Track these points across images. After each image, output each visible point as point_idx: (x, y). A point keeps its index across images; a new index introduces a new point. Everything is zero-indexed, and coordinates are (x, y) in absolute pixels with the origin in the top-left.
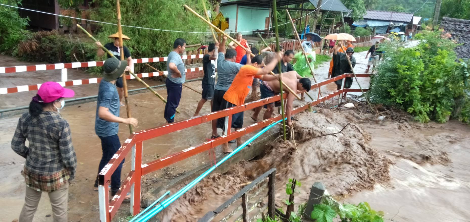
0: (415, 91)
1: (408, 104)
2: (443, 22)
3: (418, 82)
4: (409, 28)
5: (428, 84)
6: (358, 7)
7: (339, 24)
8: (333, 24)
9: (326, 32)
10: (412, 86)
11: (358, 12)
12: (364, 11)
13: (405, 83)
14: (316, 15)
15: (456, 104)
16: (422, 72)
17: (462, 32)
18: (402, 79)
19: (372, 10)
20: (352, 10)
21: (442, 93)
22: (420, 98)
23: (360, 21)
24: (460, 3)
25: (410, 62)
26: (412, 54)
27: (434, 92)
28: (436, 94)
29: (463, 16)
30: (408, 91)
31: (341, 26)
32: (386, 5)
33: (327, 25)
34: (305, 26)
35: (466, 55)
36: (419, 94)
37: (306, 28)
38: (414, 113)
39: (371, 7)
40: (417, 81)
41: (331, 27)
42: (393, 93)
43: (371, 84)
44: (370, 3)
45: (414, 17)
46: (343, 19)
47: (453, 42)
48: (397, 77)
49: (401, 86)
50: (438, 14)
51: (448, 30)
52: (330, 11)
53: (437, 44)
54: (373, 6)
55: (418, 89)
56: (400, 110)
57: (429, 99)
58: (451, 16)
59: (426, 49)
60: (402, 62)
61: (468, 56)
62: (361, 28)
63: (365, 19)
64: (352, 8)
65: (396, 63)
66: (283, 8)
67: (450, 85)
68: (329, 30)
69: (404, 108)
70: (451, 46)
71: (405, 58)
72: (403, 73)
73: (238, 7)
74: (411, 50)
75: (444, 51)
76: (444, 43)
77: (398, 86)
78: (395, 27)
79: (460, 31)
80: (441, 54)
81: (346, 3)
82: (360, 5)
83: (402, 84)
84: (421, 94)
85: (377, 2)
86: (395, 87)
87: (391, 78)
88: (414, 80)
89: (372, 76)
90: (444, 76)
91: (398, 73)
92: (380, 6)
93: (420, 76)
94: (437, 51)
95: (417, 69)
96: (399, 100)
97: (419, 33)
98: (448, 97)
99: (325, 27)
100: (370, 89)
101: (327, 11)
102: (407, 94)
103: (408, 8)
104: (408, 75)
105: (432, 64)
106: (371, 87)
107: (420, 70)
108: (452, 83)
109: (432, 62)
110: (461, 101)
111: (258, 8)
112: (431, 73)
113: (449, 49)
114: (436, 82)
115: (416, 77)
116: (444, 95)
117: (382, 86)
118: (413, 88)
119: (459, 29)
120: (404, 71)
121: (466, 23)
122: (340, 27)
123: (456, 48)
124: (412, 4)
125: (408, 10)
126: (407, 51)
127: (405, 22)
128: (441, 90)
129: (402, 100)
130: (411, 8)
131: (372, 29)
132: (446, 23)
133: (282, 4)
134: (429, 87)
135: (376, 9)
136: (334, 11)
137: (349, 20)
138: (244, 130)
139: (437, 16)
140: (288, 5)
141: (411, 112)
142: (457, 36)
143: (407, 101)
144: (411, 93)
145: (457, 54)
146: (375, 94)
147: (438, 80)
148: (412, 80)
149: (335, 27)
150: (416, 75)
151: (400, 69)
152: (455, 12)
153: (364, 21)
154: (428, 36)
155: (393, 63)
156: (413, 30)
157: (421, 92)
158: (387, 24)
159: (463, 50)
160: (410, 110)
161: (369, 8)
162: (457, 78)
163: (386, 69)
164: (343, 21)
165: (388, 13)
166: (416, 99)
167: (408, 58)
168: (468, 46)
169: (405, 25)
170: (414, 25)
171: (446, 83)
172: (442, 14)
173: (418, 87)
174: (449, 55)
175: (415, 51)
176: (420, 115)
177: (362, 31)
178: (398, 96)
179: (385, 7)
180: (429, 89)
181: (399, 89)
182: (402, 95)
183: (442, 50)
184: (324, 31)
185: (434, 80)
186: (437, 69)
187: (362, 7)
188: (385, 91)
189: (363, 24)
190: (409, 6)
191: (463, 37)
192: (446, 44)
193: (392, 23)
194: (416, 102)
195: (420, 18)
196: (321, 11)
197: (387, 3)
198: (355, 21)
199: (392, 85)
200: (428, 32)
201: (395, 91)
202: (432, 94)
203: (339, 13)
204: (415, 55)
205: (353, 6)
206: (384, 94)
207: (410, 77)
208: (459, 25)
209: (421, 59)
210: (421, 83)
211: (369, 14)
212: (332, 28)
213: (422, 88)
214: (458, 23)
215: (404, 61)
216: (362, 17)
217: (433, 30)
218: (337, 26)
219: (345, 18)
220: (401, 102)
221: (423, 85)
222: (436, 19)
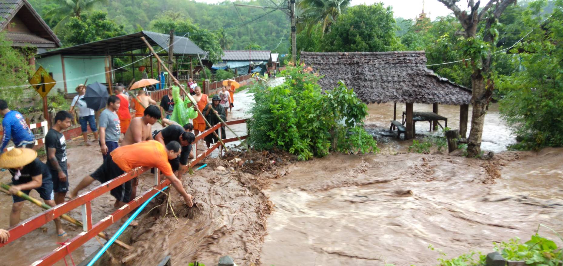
0: (293, 130)
1: (289, 144)
2: (302, 56)
3: (294, 120)
4: (269, 66)
5: (302, 120)
6: (214, 49)
7: (198, 68)
8: (190, 69)
9: (185, 78)
10: (289, 125)
11: (214, 53)
12: (221, 52)
13: (281, 123)
14: (169, 60)
15: (331, 136)
16: (295, 109)
17: (320, 65)
18: (278, 119)
19: (229, 50)
20: (208, 52)
21: (317, 127)
22: (299, 136)
23: (219, 63)
24: (310, 37)
25: (282, 100)
26: (282, 92)
27: (310, 128)
28: (312, 129)
29: (315, 49)
30: (286, 131)
31: (201, 70)
32: (242, 44)
33: (184, 71)
34: (159, 74)
35: (328, 86)
36: (297, 132)
37: (160, 76)
38: (297, 152)
39: (227, 48)
40: (292, 118)
41: (189, 72)
42: (273, 135)
43: (248, 129)
44: (225, 43)
45: (272, 54)
46: (201, 62)
47: (316, 75)
48: (273, 118)
49: (279, 127)
50: (295, 50)
51: (308, 64)
52: (185, 55)
53: (301, 79)
54: (229, 46)
55: (295, 127)
56: (283, 151)
57: (307, 136)
58: (305, 50)
59: (293, 85)
60: (274, 102)
61: (330, 88)
62: (223, 70)
63: (223, 60)
64: (208, 49)
65: (269, 103)
66: (126, 55)
67: (323, 118)
68: (187, 76)
69: (286, 149)
70: (314, 79)
71: (276, 97)
72: (277, 112)
73: (62, 58)
74: (280, 88)
75: (310, 84)
76: (308, 77)
77: (275, 128)
78: (256, 66)
79: (319, 64)
80: (308, 89)
81: (200, 44)
82: (215, 46)
83: (279, 125)
84: (298, 132)
85: (232, 42)
86: (273, 129)
87: (267, 120)
88: (289, 119)
89: (248, 121)
90: (315, 111)
91: (273, 113)
92: (236, 45)
93: (294, 113)
94: (303, 86)
95: (290, 107)
96: (280, 141)
97: (283, 70)
98: (324, 130)
99: (182, 73)
100: (249, 135)
101: (182, 55)
102: (286, 134)
103: (263, 45)
104: (283, 114)
105: (302, 100)
106: (249, 133)
107: (293, 108)
108: (324, 115)
109: (301, 98)
110: (335, 132)
111: (92, 57)
112: (303, 109)
113: (313, 82)
114: (309, 117)
115: (291, 115)
116: (319, 129)
117: (260, 130)
118: (290, 127)
119: (317, 62)
120: (278, 110)
121: (321, 56)
122: (199, 72)
123: (319, 81)
124: (266, 41)
125: (264, 47)
126: (276, 89)
127: (264, 61)
128: (316, 124)
129: (283, 141)
130: (267, 45)
131: (234, 70)
132: (304, 57)
133: (123, 50)
134: (304, 124)
135: (232, 49)
136: (189, 54)
137: (208, 63)
138: (111, 217)
139: (294, 51)
140: (132, 50)
141: (293, 152)
142: (317, 69)
143: (288, 142)
144: (290, 132)
145: (322, 87)
146: (255, 140)
147: (311, 116)
148: (287, 119)
149: (194, 72)
150: (290, 113)
151: (274, 109)
152: (308, 46)
153: (223, 63)
154: (292, 72)
155: (266, 104)
156: (273, 68)
157: (299, 130)
158: (247, 64)
159: (325, 82)
160: (292, 150)
161: (226, 49)
162: (327, 110)
163: (260, 111)
164: (202, 65)
165: (246, 52)
166: (295, 138)
167: (278, 97)
168: (328, 78)
169: (265, 63)
170: (273, 62)
171: (318, 116)
172: (298, 49)
173: (294, 125)
174: (315, 88)
175: (284, 88)
176: (302, 153)
177: (224, 73)
178: (278, 137)
179: (241, 46)
180: (305, 125)
181: (277, 131)
182: (281, 136)
183: (307, 84)
184: (182, 78)
185: (307, 116)
186: (307, 104)
187: (219, 47)
188: (265, 134)
189: (223, 66)
190: (264, 44)
191: (322, 69)
192: (310, 78)
193: (252, 63)
194: (295, 140)
195: (278, 54)
196: (174, 55)
197: (243, 42)
198: (213, 63)
199: (270, 127)
200: (291, 67)
201: (274, 133)
202: (309, 129)
203: (195, 56)
204: (285, 93)
205: (208, 48)
206: (264, 138)
207: (285, 116)
208: (317, 58)
209: (291, 96)
210: (297, 120)
211: (227, 55)
212: (191, 74)
213: (299, 126)
214: (315, 57)
215: (276, 100)
216: (221, 58)
217: (295, 65)
218: (196, 70)
219: (202, 61)
220: (283, 143)
221: (299, 122)
222: (294, 54)
